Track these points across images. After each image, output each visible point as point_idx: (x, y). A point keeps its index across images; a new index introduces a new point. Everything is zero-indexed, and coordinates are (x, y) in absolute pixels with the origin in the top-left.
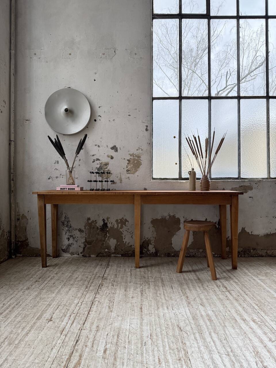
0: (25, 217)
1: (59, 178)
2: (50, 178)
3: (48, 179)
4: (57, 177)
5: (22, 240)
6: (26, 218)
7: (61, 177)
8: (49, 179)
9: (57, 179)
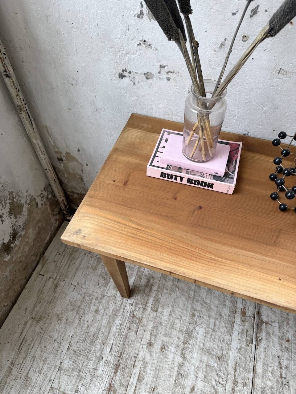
0: (74, 159)
1: (154, 79)
2: (125, 74)
3: (117, 76)
4: (148, 76)
5: (80, 193)
6: (77, 160)
7: (164, 76)
8: (122, 76)
9: (150, 81)
